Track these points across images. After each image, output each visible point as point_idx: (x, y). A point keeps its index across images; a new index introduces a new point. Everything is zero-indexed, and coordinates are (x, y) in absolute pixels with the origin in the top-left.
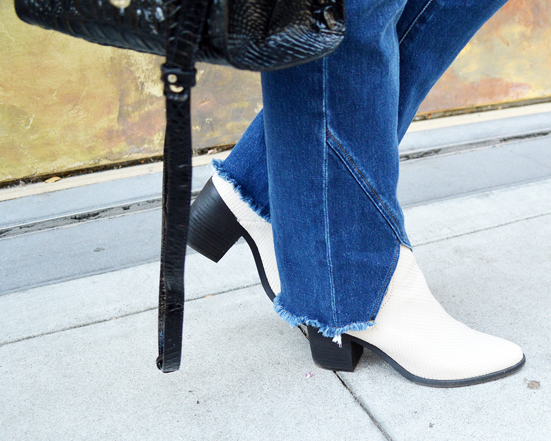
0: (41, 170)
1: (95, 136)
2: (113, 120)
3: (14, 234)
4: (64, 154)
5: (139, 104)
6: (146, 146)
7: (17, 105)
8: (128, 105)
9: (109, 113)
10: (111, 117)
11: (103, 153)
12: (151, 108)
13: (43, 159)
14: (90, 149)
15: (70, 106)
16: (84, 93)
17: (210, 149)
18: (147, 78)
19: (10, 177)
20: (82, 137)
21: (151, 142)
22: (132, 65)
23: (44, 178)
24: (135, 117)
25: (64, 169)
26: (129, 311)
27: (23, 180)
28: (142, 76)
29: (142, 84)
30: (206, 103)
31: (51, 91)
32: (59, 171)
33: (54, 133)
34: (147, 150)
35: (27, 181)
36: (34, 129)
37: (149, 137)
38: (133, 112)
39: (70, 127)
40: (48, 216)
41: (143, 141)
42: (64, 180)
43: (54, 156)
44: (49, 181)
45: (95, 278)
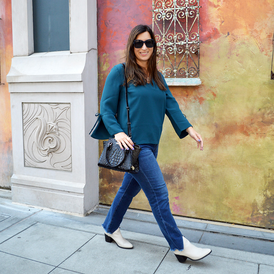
0: (231, 221)
1: (245, 218)
2: (250, 216)
3: (220, 234)
4: (237, 220)
5: (257, 214)
6: (256, 223)
7: (230, 207)
8: (254, 214)
9: (249, 214)
10: (250, 215)
11: (245, 222)
12: (259, 215)
13: (232, 219)
14: (243, 220)
15: (241, 210)
16: (245, 209)
17: (271, 229)
18: (260, 209)
19: (224, 221)
20: (242, 217)
21: (257, 223)
22: (257, 205)
23: (231, 223)
24: (255, 216)
25: (236, 223)
26: (231, 258)
27: (227, 222)
28: (259, 208)
29: (258, 210)
30: (273, 218)
31: (238, 206)
32: (235, 223)
33: (236, 215)
34: (256, 224)
35: (228, 223)
36: (232, 213)
37: (257, 222)
38: (255, 215)
39: (240, 215)
40: (228, 232)
41: (255, 222)
42: (235, 225)
43: (235, 220)
44: (232, 224)
45: (229, 249)
